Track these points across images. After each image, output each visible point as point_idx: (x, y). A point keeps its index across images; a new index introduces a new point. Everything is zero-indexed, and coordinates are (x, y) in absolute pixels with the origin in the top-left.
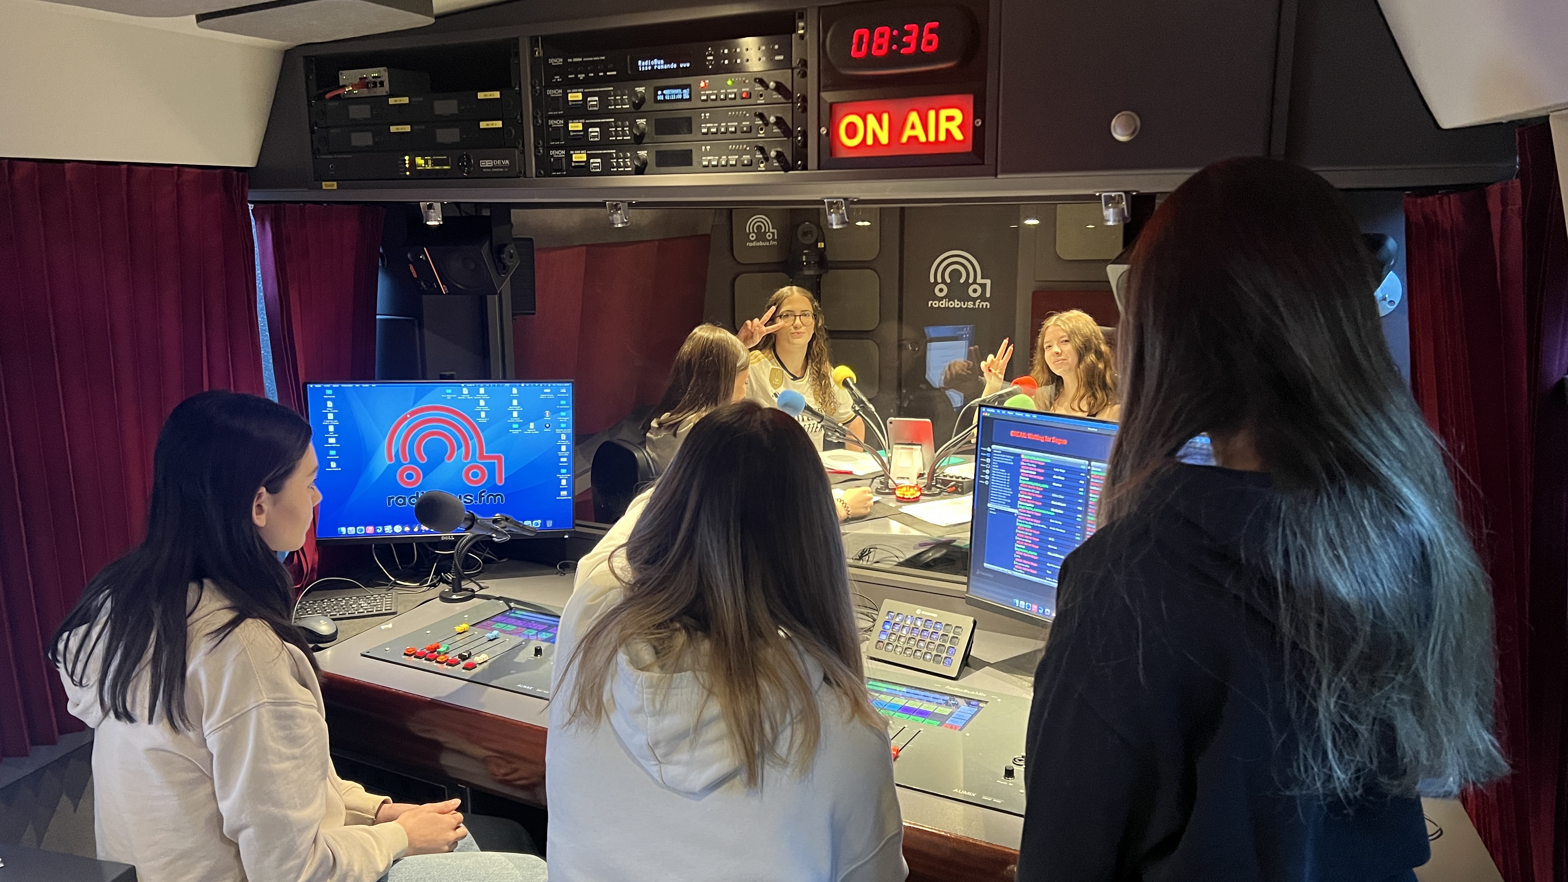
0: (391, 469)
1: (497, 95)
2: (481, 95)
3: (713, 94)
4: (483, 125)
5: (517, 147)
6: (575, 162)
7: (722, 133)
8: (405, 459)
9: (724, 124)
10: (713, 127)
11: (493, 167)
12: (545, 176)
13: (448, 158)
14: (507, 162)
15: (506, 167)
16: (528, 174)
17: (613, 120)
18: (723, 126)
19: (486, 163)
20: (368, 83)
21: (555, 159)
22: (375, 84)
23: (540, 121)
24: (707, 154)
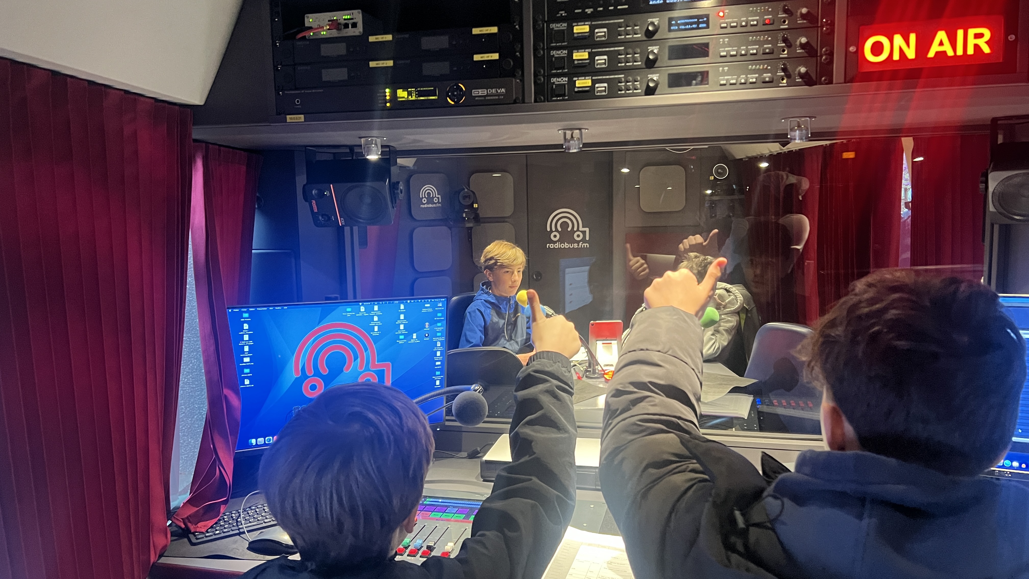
0: (298, 383)
1: (494, 30)
2: (476, 31)
3: (733, 22)
4: (477, 58)
5: (514, 76)
6: (578, 87)
7: (742, 55)
8: (310, 371)
9: (745, 47)
10: (733, 50)
11: (487, 95)
12: (544, 101)
13: (435, 90)
14: (503, 90)
15: (502, 95)
16: (526, 101)
17: (623, 48)
18: (743, 50)
19: (479, 93)
20: (339, 24)
21: (557, 85)
22: (346, 26)
23: (542, 52)
24: (724, 74)
